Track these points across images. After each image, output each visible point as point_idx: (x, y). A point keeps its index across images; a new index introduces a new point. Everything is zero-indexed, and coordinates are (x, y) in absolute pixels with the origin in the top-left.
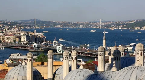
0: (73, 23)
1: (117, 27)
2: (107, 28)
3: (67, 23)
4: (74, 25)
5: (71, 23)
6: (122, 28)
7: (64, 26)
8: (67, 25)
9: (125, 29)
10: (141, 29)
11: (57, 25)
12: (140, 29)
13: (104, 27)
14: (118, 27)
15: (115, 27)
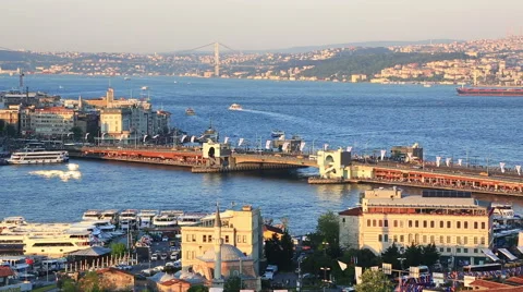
0: (111, 59)
1: (279, 74)
2: (244, 76)
3: (86, 58)
4: (112, 65)
5: (103, 58)
6: (299, 75)
7: (75, 70)
8: (90, 66)
9: (313, 79)
10: (373, 81)
11: (48, 66)
12: (369, 80)
13: (228, 74)
14: (283, 73)
15: (272, 74)
